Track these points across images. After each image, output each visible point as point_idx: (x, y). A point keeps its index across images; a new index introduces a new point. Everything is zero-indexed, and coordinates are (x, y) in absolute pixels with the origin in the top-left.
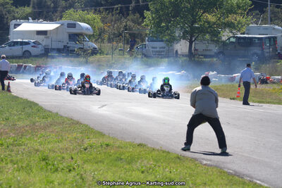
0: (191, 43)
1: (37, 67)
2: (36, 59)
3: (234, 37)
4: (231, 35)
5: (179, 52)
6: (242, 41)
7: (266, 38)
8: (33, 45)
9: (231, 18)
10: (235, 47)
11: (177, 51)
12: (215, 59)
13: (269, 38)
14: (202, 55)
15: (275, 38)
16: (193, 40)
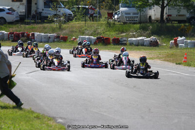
0: (163, 8)
1: (10, 33)
2: (11, 26)
5: (153, 18)
8: (8, 11)
11: (150, 17)
14: (176, 21)
16: (165, 5)
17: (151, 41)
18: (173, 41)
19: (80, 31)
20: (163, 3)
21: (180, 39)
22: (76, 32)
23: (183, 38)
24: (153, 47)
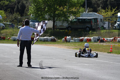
0: (54, 22)
3: (76, 19)
4: (74, 18)
6: (80, 20)
7: (93, 19)
9: (74, 9)
10: (77, 23)
12: (66, 30)
13: (94, 19)
15: (97, 19)
16: (55, 20)
17: (52, 39)
18: (64, 39)
19: (11, 34)
20: (54, 19)
21: (68, 37)
22: (9, 35)
23: (70, 37)
24: (53, 42)
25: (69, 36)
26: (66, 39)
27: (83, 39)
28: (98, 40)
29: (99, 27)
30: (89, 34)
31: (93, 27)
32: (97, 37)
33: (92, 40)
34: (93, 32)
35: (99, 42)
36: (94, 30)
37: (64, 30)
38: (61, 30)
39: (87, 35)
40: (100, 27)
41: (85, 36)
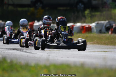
21: (37, 24)
25: (38, 21)
26: (32, 26)
27: (73, 26)
28: (108, 29)
29: (105, 3)
30: (85, 16)
31: (94, 2)
32: (105, 22)
33: (95, 30)
34: (93, 14)
35: (112, 33)
36: (95, 8)
37: (26, 9)
38: (19, 9)
39: (81, 19)
40: (108, 3)
41: (75, 22)
